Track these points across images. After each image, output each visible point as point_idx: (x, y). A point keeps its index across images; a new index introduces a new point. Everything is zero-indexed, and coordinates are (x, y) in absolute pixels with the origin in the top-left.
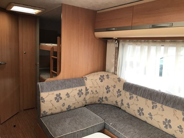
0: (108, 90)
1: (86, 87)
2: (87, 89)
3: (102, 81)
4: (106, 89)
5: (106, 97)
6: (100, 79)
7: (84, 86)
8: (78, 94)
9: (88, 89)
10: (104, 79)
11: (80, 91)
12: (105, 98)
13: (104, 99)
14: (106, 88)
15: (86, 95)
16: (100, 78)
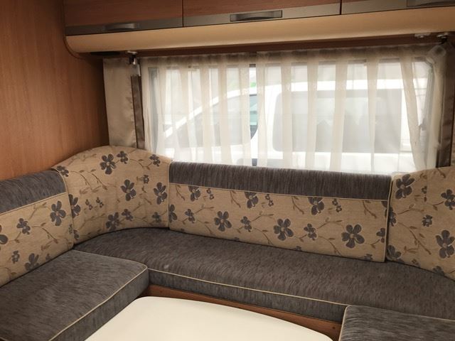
0: (128, 191)
1: (69, 195)
2: (73, 201)
3: (109, 172)
4: (124, 189)
5: (126, 210)
6: (103, 166)
7: (64, 191)
8: (52, 216)
9: (76, 199)
10: (113, 164)
11: (57, 208)
12: (123, 214)
13: (121, 218)
14: (122, 187)
15: (73, 216)
16: (102, 164)
